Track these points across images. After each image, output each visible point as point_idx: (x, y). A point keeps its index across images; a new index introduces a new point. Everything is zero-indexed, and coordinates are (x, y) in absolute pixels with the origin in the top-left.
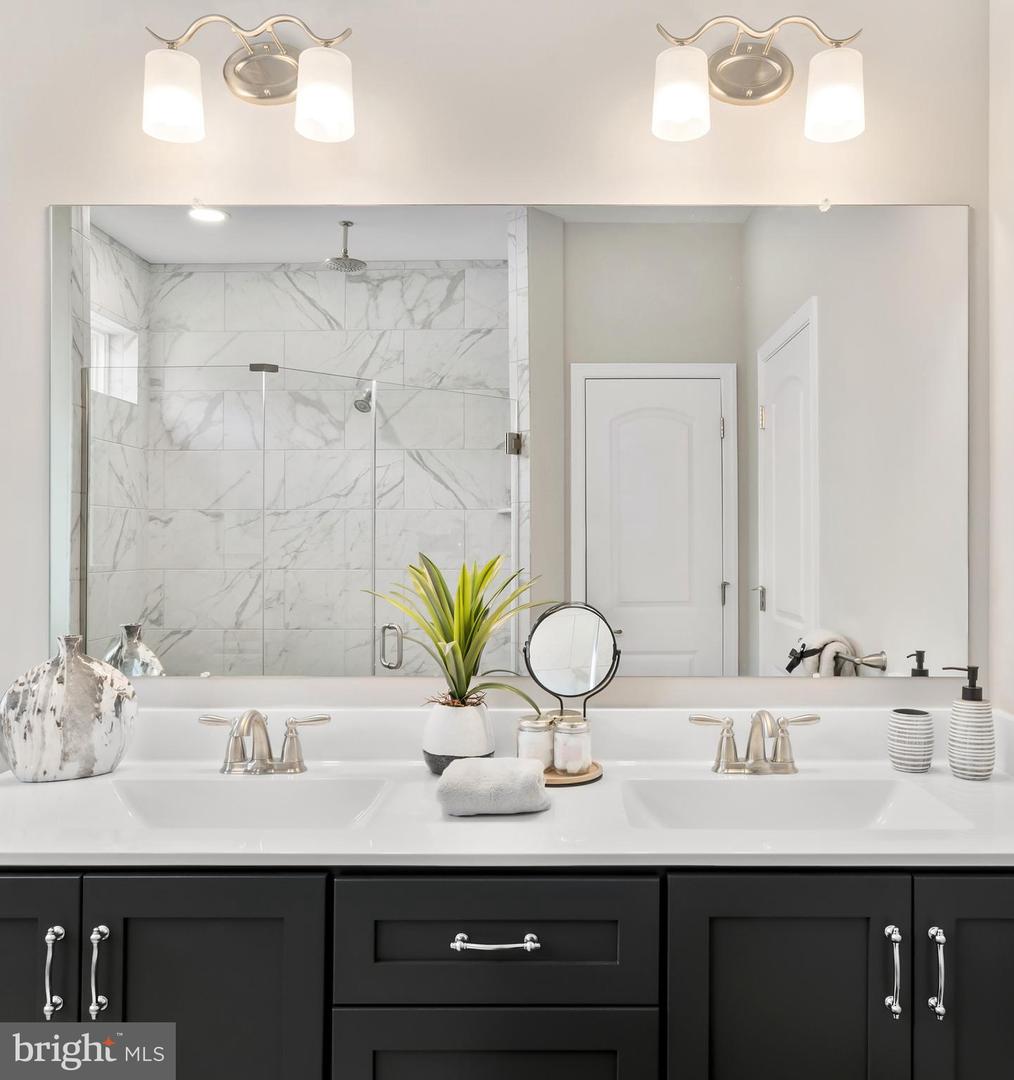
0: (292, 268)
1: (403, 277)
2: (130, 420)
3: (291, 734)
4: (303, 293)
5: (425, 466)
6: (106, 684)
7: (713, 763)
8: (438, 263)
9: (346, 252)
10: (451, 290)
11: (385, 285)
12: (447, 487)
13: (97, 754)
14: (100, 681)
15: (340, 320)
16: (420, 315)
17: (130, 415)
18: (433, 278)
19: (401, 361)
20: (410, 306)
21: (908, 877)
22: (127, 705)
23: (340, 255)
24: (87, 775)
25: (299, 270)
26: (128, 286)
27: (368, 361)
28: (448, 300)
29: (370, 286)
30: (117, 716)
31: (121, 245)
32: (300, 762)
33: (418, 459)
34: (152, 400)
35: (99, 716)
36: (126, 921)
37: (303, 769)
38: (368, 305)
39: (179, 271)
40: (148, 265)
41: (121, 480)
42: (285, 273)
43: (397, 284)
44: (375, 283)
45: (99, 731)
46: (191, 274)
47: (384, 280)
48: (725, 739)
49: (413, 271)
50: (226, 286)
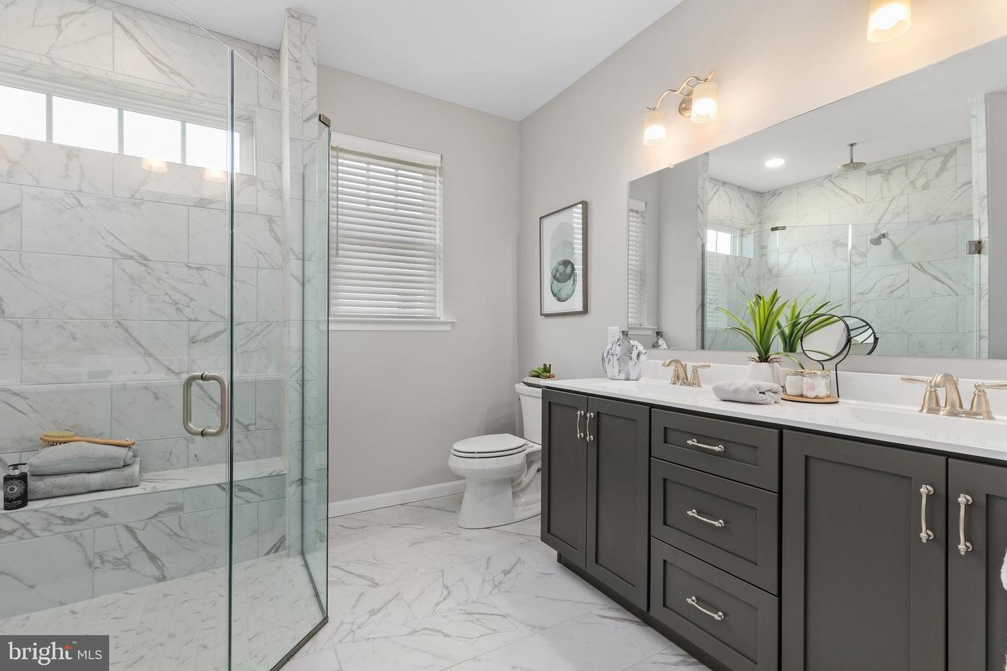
0: (834, 176)
1: (907, 164)
2: (749, 265)
3: (695, 370)
4: (840, 188)
5: (925, 272)
6: (635, 348)
7: (920, 409)
8: (933, 149)
9: (852, 160)
10: (944, 164)
11: (893, 172)
12: (942, 282)
13: (630, 372)
14: (633, 346)
15: (864, 198)
16: (920, 183)
17: (749, 263)
18: (929, 159)
19: (907, 211)
20: (913, 179)
21: (944, 458)
22: (642, 357)
23: (849, 161)
24: (628, 379)
25: (837, 176)
26: (747, 206)
27: (882, 216)
28: (943, 168)
29: (883, 174)
30: (638, 359)
31: (744, 189)
32: (699, 383)
33: (920, 267)
34: (763, 256)
35: (631, 359)
36: (598, 413)
37: (699, 386)
38: (882, 185)
39: (775, 193)
40: (759, 194)
41: (744, 293)
42: (830, 180)
43: (903, 169)
44: (887, 172)
45: (631, 363)
46: (781, 193)
47: (893, 169)
48: (928, 392)
49: (915, 158)
50: (798, 194)
